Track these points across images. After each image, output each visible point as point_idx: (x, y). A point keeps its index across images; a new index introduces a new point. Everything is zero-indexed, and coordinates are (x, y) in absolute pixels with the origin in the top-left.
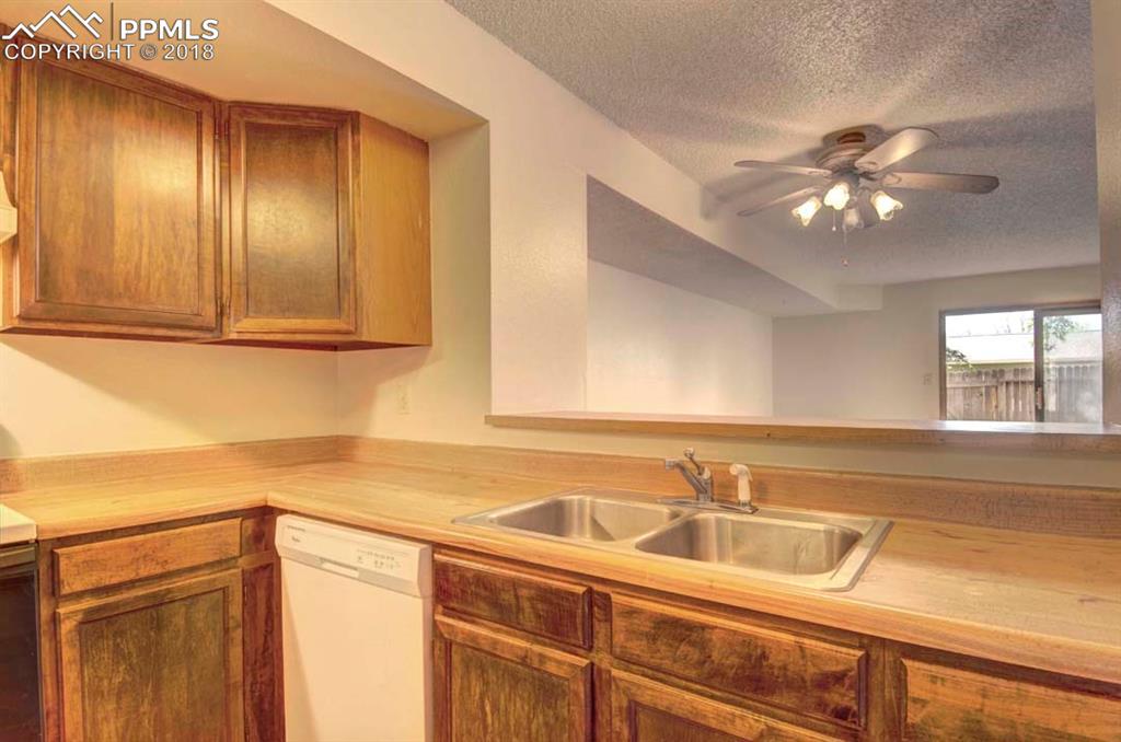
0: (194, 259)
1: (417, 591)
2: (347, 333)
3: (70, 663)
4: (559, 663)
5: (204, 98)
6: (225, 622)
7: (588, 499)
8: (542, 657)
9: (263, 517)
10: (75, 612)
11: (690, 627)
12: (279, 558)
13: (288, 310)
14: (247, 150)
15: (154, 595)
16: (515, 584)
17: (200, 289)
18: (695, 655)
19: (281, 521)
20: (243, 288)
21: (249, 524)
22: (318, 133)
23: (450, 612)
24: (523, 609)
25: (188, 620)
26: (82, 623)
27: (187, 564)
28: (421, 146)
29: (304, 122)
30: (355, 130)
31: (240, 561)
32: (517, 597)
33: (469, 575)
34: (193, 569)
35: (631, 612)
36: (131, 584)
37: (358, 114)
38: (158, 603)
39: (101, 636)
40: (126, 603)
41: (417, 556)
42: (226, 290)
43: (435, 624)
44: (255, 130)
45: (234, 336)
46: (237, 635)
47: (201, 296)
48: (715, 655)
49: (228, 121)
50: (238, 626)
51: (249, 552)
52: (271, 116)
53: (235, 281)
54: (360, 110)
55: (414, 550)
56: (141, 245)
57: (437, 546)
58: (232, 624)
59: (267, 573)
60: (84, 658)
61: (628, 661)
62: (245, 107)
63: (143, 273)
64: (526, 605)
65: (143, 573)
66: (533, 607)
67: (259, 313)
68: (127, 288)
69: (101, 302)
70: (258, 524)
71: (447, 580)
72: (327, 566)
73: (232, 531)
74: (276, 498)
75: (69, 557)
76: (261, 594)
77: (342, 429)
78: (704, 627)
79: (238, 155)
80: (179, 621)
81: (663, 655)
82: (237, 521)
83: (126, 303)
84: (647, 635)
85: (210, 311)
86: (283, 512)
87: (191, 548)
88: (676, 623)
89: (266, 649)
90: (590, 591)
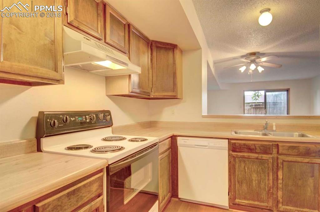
0: (148, 78)
2: (175, 96)
5: (149, 39)
6: (170, 161)
11: (296, 147)
13: (164, 91)
14: (156, 52)
18: (297, 151)
22: (169, 49)
23: (234, 152)
24: (257, 149)
28: (182, 52)
29: (167, 47)
30: (177, 49)
32: (255, 147)
33: (242, 144)
37: (177, 45)
42: (152, 86)
44: (157, 47)
45: (153, 97)
47: (149, 87)
48: (301, 150)
49: (152, 45)
52: (161, 45)
53: (154, 84)
61: (283, 155)
62: (156, 42)
66: (260, 148)
71: (236, 146)
78: (298, 146)
79: (154, 54)
81: (290, 152)
84: (286, 149)
88: (293, 147)
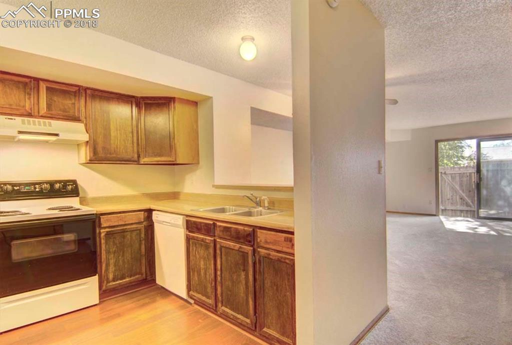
0: (131, 142)
1: (182, 227)
2: (173, 161)
3: (104, 243)
4: (209, 240)
5: (133, 97)
6: (140, 238)
7: (231, 207)
8: (206, 239)
9: (149, 212)
10: (104, 232)
12: (153, 223)
13: (157, 155)
14: (145, 111)
15: (123, 229)
16: (201, 223)
17: (133, 150)
18: (230, 234)
19: (154, 212)
20: (144, 150)
21: (146, 214)
22: (163, 104)
23: (190, 232)
25: (131, 236)
26: (106, 234)
27: (131, 222)
28: (195, 104)
29: (160, 102)
30: (174, 103)
31: (144, 223)
32: (201, 226)
34: (132, 224)
35: (220, 226)
36: (117, 226)
37: (175, 98)
38: (124, 231)
39: (110, 238)
40: (116, 230)
41: (182, 219)
42: (140, 150)
43: (187, 235)
44: (147, 104)
45: (142, 163)
46: (143, 242)
47: (133, 152)
48: (233, 234)
49: (140, 103)
50: (143, 240)
51: (146, 221)
52: (151, 100)
53: (142, 147)
54: (176, 96)
55: (181, 217)
56: (118, 140)
57: (187, 216)
58: (142, 239)
59: (151, 227)
60: (106, 243)
61: (221, 238)
62: (144, 98)
63: (118, 147)
64: (203, 227)
65: (120, 223)
67: (149, 156)
68: (115, 151)
69: (108, 155)
70: (148, 214)
72: (164, 223)
73: (142, 216)
74: (153, 207)
75: (103, 218)
76: (150, 232)
77: (176, 190)
79: (142, 112)
80: (129, 237)
81: (225, 235)
82: (143, 212)
83: (114, 156)
84: (222, 231)
85: (136, 156)
86: (155, 210)
87: (132, 218)
89: (151, 248)
90: (214, 223)
